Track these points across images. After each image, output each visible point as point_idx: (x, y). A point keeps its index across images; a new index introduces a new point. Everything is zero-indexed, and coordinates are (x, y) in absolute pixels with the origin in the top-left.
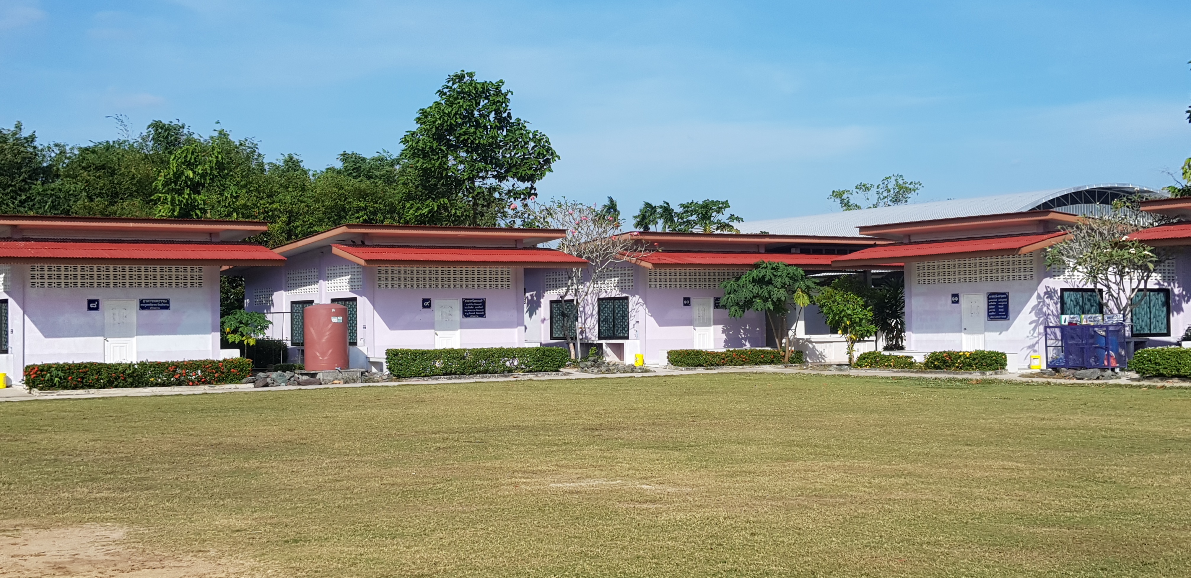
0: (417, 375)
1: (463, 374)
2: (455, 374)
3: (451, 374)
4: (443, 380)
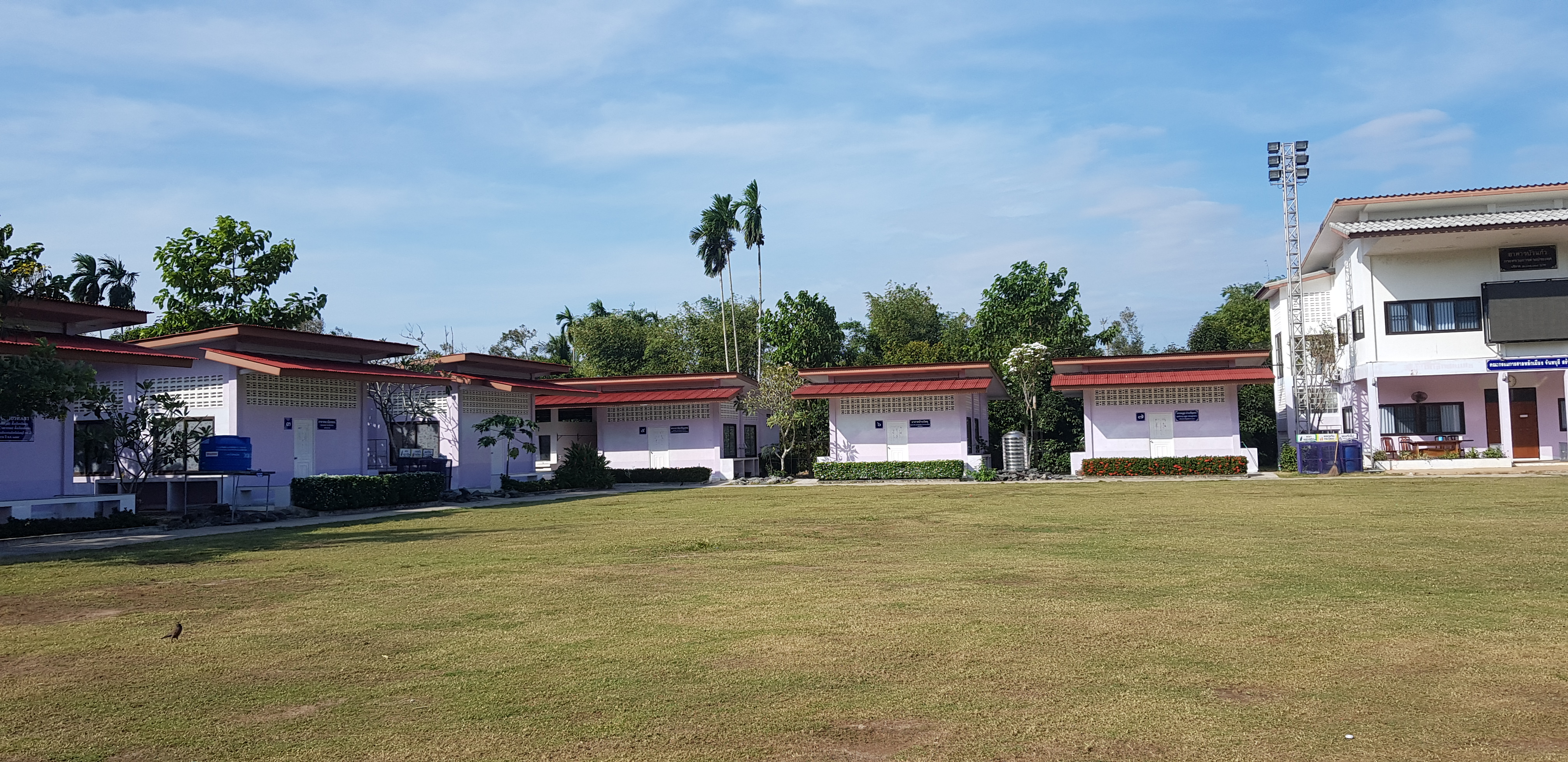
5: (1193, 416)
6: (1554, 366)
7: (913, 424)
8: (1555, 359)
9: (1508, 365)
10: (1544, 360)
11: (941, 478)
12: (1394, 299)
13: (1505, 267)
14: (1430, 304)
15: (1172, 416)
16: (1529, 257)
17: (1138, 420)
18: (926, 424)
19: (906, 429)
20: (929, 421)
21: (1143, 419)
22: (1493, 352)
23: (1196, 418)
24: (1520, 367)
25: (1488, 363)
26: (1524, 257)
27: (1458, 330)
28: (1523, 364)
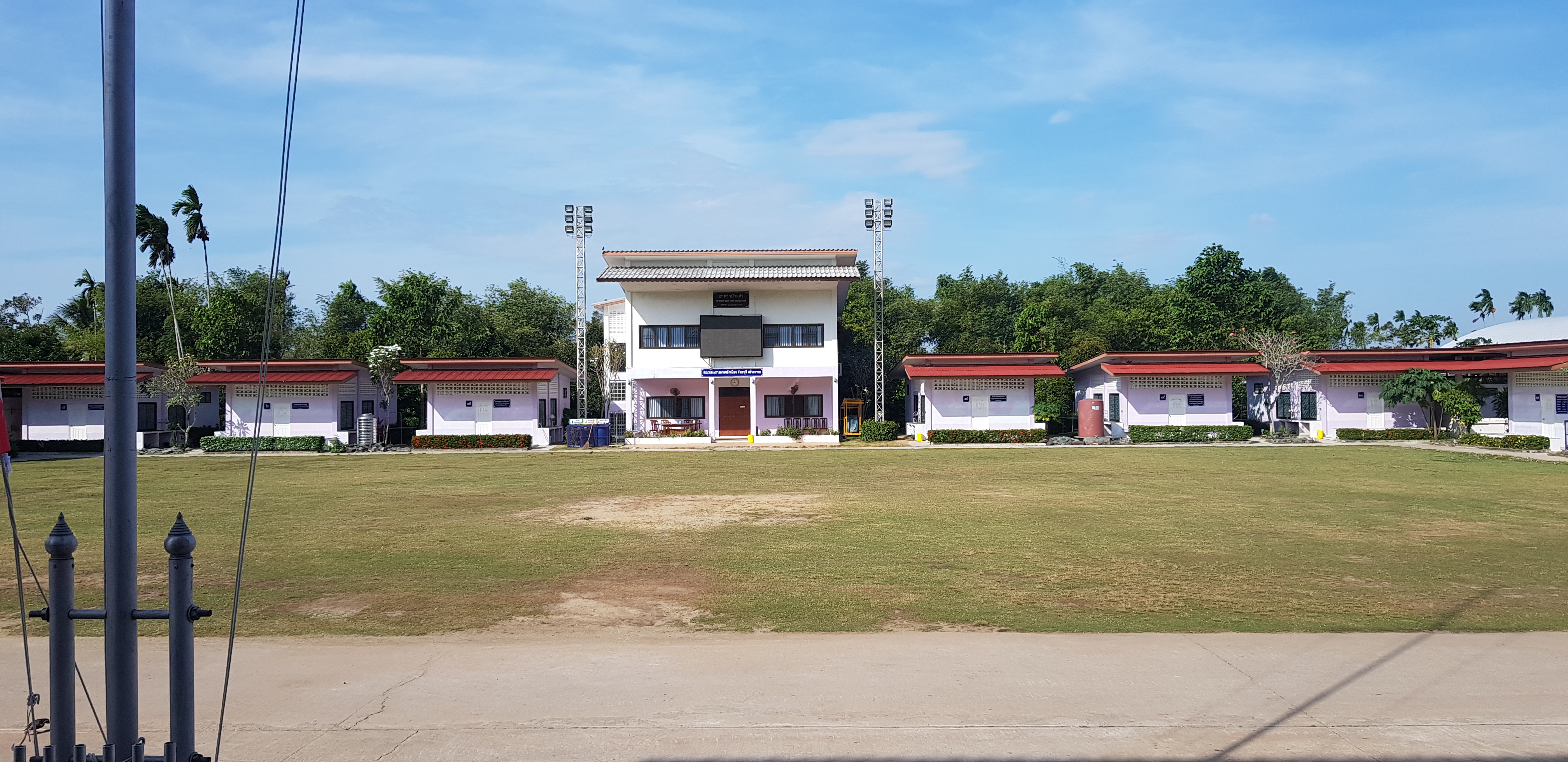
0: (1146, 441)
1: (1177, 441)
2: (1172, 441)
3: (1168, 441)
4: (1164, 445)
5: (506, 404)
6: (743, 375)
7: (295, 406)
8: (744, 370)
9: (715, 372)
10: (737, 370)
11: (303, 450)
12: (645, 324)
13: (717, 305)
14: (669, 327)
15: (491, 403)
16: (732, 299)
17: (467, 406)
18: (305, 406)
19: (289, 410)
20: (308, 404)
21: (471, 406)
22: (706, 364)
23: (508, 406)
24: (722, 375)
25: (703, 371)
26: (729, 298)
27: (685, 347)
28: (724, 372)
